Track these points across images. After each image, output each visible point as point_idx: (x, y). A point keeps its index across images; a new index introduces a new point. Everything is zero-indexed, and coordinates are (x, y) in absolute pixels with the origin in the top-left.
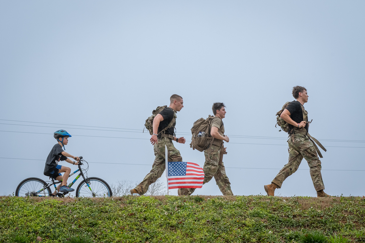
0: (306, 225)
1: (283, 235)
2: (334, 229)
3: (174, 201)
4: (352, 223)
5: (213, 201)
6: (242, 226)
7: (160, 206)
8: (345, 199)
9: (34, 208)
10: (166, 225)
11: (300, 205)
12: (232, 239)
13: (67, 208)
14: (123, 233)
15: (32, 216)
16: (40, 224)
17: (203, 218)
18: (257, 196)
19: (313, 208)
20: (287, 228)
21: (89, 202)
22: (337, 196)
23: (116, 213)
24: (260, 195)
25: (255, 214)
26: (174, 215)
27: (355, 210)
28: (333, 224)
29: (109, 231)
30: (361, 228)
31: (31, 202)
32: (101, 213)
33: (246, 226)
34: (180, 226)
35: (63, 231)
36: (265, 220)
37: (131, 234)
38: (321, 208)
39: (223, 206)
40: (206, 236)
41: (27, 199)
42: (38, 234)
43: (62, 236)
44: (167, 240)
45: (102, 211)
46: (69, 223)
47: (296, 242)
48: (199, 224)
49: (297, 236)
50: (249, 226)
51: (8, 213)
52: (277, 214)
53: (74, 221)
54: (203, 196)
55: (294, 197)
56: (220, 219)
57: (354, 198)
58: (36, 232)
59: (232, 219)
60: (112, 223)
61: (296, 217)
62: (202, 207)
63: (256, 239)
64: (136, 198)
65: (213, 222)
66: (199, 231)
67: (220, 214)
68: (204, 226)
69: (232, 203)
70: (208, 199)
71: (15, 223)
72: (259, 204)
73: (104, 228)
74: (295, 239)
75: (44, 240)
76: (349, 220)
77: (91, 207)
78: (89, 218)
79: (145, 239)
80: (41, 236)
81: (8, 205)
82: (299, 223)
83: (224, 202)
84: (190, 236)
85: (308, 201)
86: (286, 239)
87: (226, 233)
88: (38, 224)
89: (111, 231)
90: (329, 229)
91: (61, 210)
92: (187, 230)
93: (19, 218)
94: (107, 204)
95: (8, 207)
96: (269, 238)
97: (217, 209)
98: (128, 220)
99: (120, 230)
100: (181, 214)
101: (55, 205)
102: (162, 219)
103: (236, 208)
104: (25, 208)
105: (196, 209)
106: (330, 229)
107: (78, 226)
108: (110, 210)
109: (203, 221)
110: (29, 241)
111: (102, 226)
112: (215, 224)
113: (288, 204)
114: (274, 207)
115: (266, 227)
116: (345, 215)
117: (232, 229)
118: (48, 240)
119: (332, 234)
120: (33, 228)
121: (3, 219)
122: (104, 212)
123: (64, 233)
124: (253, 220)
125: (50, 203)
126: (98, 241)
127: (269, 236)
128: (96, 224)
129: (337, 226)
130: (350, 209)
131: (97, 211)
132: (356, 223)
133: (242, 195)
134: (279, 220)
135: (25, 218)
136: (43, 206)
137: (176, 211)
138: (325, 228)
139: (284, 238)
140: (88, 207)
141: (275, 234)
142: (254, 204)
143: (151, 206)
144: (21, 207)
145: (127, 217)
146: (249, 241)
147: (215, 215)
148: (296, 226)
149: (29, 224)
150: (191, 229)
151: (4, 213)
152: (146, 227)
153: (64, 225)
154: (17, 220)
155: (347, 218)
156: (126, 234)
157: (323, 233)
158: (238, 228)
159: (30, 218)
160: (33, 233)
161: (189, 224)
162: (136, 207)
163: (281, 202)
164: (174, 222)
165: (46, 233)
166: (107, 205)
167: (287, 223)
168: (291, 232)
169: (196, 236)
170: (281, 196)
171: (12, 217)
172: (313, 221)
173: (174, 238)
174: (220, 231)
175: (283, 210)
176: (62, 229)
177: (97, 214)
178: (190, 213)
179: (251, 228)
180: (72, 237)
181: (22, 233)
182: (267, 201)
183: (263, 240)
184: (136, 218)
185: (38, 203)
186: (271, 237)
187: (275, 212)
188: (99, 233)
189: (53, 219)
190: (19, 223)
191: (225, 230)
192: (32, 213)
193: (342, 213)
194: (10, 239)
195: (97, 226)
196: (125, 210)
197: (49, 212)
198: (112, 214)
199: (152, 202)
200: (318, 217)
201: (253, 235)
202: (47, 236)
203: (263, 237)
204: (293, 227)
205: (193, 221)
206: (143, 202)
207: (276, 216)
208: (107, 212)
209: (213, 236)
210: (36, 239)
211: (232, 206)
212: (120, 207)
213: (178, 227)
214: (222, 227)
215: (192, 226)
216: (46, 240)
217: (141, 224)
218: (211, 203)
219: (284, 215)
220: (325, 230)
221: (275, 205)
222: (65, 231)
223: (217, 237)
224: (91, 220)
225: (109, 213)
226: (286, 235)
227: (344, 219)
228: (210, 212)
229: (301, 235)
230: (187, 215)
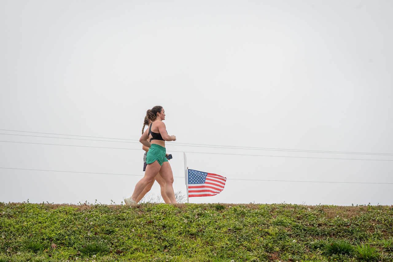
0: (332, 234)
1: (307, 244)
2: (361, 239)
3: (194, 209)
4: (380, 232)
5: (235, 209)
6: (264, 235)
7: (180, 214)
8: (373, 208)
9: (49, 215)
10: (186, 233)
11: (325, 214)
12: (254, 248)
13: (83, 215)
14: (141, 241)
15: (47, 223)
16: (55, 231)
17: (224, 226)
18: (280, 204)
19: (339, 216)
20: (312, 237)
21: (106, 209)
22: (364, 205)
23: (133, 221)
24: (284, 204)
25: (279, 222)
26: (194, 223)
27: (383, 219)
28: (360, 234)
29: (126, 238)
30: (390, 238)
31: (46, 209)
32: (118, 220)
33: (269, 234)
34: (200, 234)
35: (79, 238)
36: (289, 228)
37: (149, 242)
38: (347, 217)
39: (245, 214)
40: (227, 244)
41: (42, 206)
42: (53, 241)
43: (78, 243)
44: (187, 248)
45: (119, 219)
46: (85, 230)
47: (322, 251)
48: (220, 233)
49: (323, 245)
50: (272, 235)
51: (22, 219)
52: (301, 222)
53: (90, 229)
54: (225, 204)
55: (319, 206)
56: (242, 227)
57: (382, 207)
58: (50, 239)
59: (255, 227)
60: (130, 230)
61: (321, 226)
62: (224, 216)
63: (279, 248)
64: (155, 206)
65: (235, 231)
66: (220, 239)
67: (242, 222)
68: (225, 235)
69: (254, 211)
70: (230, 207)
71: (29, 230)
72: (283, 213)
73: (121, 235)
74: (320, 249)
75: (59, 248)
76: (377, 229)
77: (108, 215)
78: (106, 225)
79: (164, 247)
80: (56, 244)
81: (22, 212)
82: (324, 231)
83: (246, 210)
84: (211, 244)
85: (334, 210)
86: (311, 248)
87: (248, 242)
88: (53, 231)
89: (129, 239)
90: (355, 239)
91: (77, 217)
92: (207, 238)
93: (33, 225)
94: (124, 211)
95: (22, 214)
96: (292, 247)
97: (239, 217)
98: (146, 228)
99: (138, 238)
100: (202, 222)
101: (70, 212)
102: (182, 227)
103: (259, 216)
104: (40, 215)
105: (217, 217)
106: (357, 238)
107: (94, 234)
108: (127, 217)
109: (225, 229)
110: (44, 248)
111: (119, 233)
112: (236, 233)
113: (313, 213)
114: (298, 216)
115: (290, 235)
116: (373, 224)
117: (254, 238)
118: (63, 247)
119: (359, 244)
120: (48, 235)
121: (17, 226)
122: (121, 220)
123: (79, 240)
124: (276, 229)
125: (65, 210)
126: (115, 249)
127: (293, 245)
128: (113, 232)
129: (364, 235)
130: (377, 218)
131: (114, 218)
132: (384, 233)
133: (265, 204)
134: (303, 229)
135: (39, 225)
136: (59, 213)
137: (196, 219)
138: (352, 238)
139: (309, 247)
140: (104, 215)
141: (300, 243)
142: (278, 212)
143: (170, 214)
144: (35, 214)
145: (145, 225)
146: (272, 250)
147: (236, 223)
148: (321, 235)
149: (43, 231)
150: (211, 238)
151: (18, 220)
152: (165, 235)
153: (80, 232)
154: (32, 227)
155: (375, 227)
156: (144, 242)
157: (350, 243)
158: (261, 237)
159: (45, 225)
160: (48, 240)
161: (210, 232)
162: (154, 214)
163: (306, 211)
164: (194, 230)
165: (61, 241)
166: (124, 213)
167: (312, 231)
168: (316, 241)
169: (216, 244)
170: (305, 205)
171: (26, 223)
172: (339, 230)
173: (193, 246)
174: (242, 240)
175: (307, 219)
176: (78, 236)
177: (114, 221)
178: (210, 222)
179: (274, 237)
180: (87, 244)
181: (36, 240)
182: (291, 209)
183: (286, 249)
184: (154, 226)
185: (53, 210)
186: (296, 246)
187: (300, 221)
188: (116, 241)
189: (69, 226)
190: (33, 230)
191: (247, 239)
192: (46, 220)
193: (370, 222)
194: (24, 246)
195: (114, 233)
196: (143, 218)
197: (65, 219)
198: (130, 222)
199: (171, 210)
200: (345, 226)
201: (276, 244)
202: (62, 243)
203: (287, 246)
204: (318, 236)
205: (213, 230)
206: (162, 210)
207: (300, 225)
208: (124, 219)
209: (234, 244)
210: (50, 246)
211: (254, 214)
212: (138, 214)
213: (198, 236)
214: (244, 235)
215: (213, 235)
216: (61, 248)
217: (160, 232)
218: (233, 211)
219: (309, 224)
220: (352, 240)
221: (299, 214)
222: (81, 238)
223: (239, 245)
224: (108, 228)
225: (126, 220)
226: (311, 244)
227: (372, 228)
228: (232, 220)
229: (326, 244)
230: (208, 223)
